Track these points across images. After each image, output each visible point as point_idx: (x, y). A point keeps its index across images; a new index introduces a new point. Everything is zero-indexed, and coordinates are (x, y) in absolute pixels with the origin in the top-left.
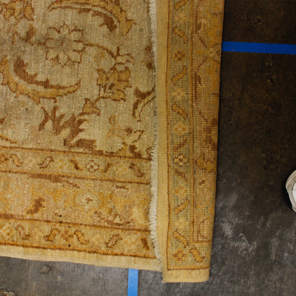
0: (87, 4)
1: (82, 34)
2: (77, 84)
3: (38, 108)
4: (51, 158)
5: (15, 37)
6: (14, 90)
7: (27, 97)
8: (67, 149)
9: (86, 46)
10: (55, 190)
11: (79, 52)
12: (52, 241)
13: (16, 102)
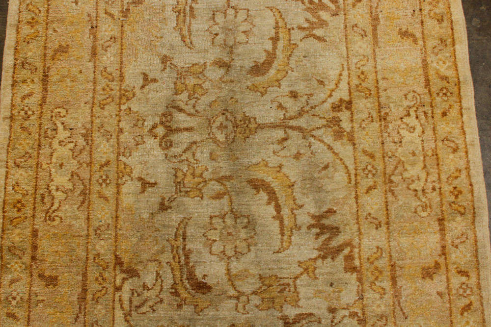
0: (184, 10)
1: (217, 11)
2: (271, 10)
3: (301, 45)
4: (353, 26)
5: (225, 80)
6: (285, 73)
7: (291, 58)
8: (342, 12)
9: (230, 6)
10: (387, 18)
11: (237, 12)
12: (442, 16)
13: (298, 69)
